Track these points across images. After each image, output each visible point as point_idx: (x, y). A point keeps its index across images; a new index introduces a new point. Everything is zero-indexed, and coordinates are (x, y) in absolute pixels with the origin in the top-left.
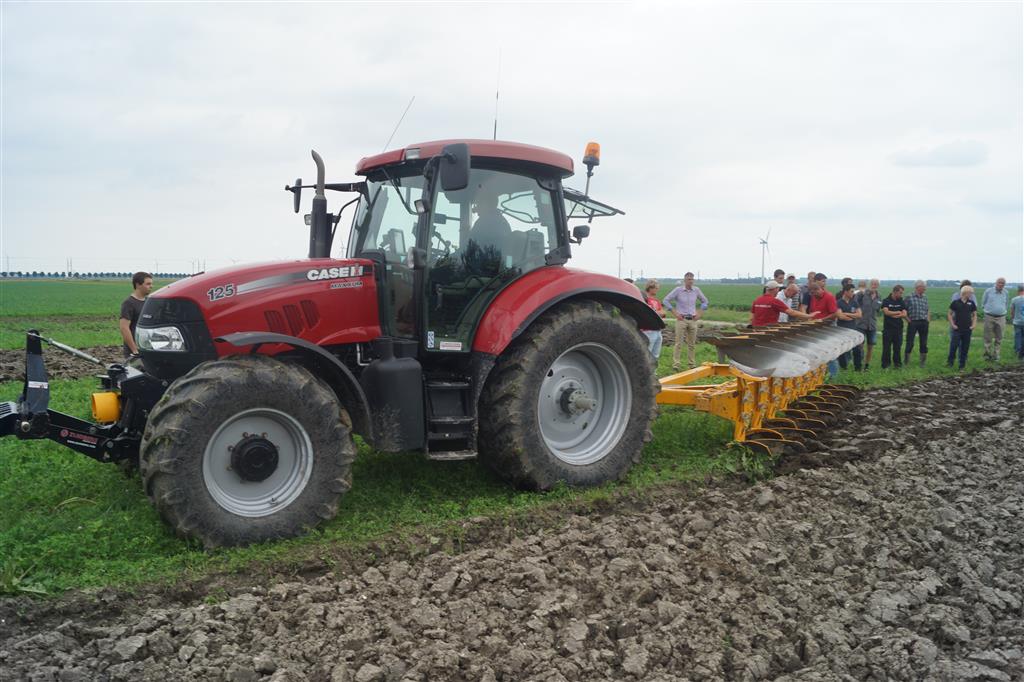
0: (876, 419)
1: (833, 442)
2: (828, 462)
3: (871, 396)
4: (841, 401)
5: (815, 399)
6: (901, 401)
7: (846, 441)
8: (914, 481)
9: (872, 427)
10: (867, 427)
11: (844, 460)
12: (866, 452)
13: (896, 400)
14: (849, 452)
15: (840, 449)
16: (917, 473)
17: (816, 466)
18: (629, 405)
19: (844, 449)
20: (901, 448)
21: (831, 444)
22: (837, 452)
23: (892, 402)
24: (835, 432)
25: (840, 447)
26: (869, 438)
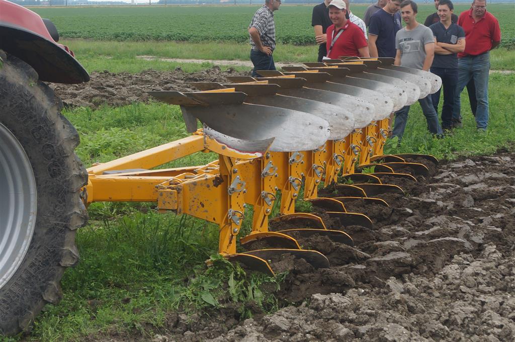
0: (450, 205)
1: (376, 247)
2: (363, 279)
3: (453, 170)
4: (403, 180)
5: (365, 178)
6: (495, 175)
7: (395, 243)
8: (483, 303)
9: (442, 219)
10: (433, 220)
11: (388, 274)
12: (424, 260)
13: (488, 175)
14: (397, 262)
15: (385, 258)
16: (492, 289)
17: (342, 288)
18: (33, 208)
19: (390, 257)
20: (478, 251)
21: (373, 250)
22: (378, 263)
23: (482, 178)
24: (384, 230)
25: (384, 255)
26: (432, 237)
